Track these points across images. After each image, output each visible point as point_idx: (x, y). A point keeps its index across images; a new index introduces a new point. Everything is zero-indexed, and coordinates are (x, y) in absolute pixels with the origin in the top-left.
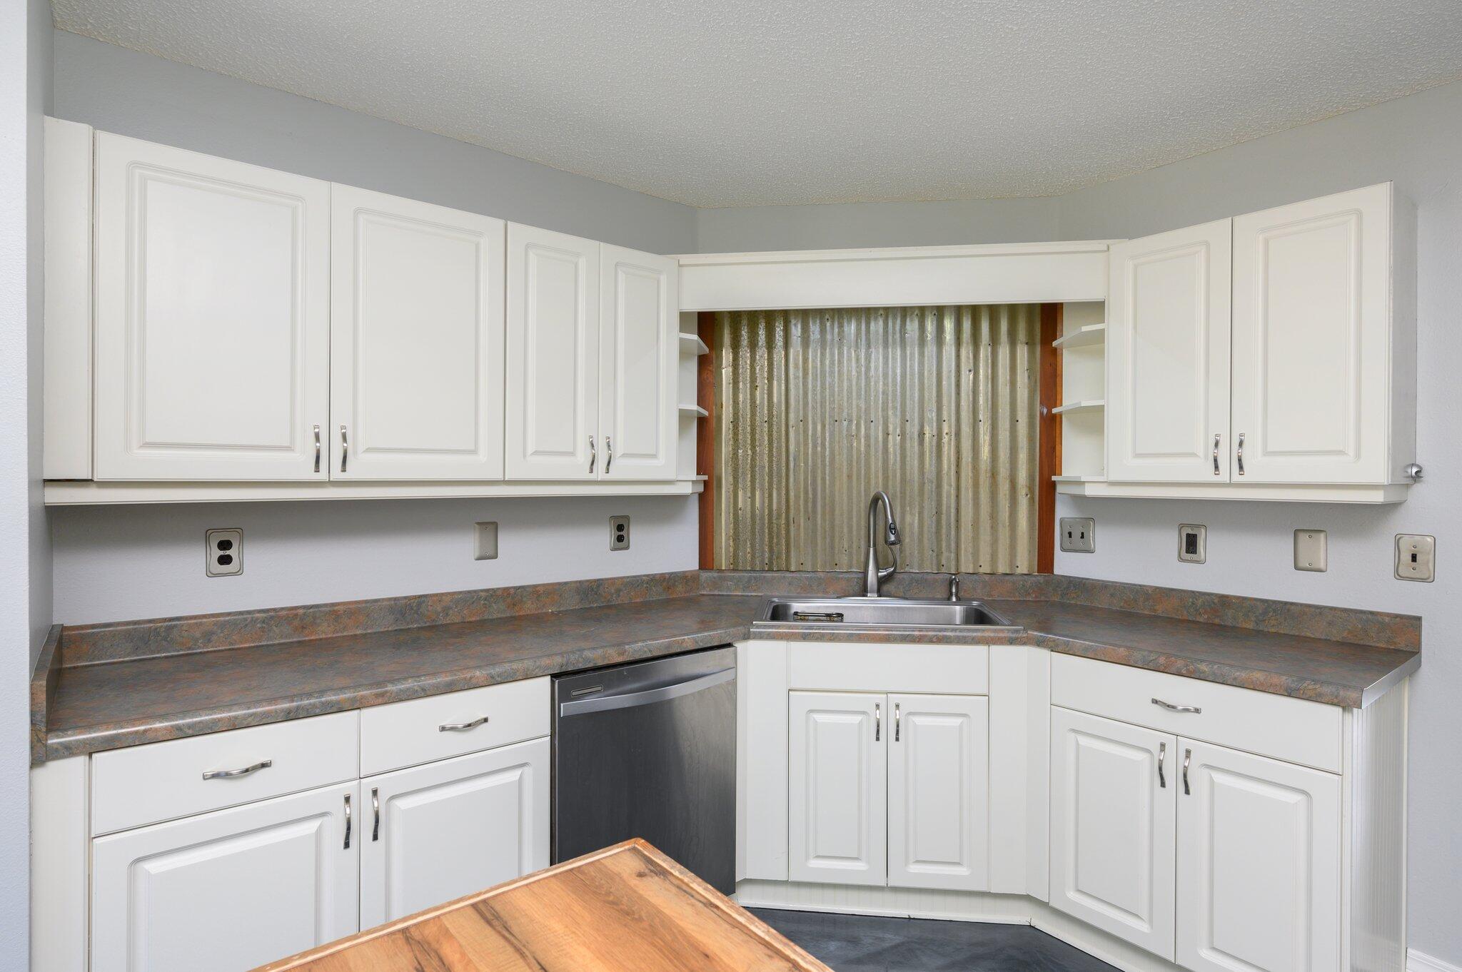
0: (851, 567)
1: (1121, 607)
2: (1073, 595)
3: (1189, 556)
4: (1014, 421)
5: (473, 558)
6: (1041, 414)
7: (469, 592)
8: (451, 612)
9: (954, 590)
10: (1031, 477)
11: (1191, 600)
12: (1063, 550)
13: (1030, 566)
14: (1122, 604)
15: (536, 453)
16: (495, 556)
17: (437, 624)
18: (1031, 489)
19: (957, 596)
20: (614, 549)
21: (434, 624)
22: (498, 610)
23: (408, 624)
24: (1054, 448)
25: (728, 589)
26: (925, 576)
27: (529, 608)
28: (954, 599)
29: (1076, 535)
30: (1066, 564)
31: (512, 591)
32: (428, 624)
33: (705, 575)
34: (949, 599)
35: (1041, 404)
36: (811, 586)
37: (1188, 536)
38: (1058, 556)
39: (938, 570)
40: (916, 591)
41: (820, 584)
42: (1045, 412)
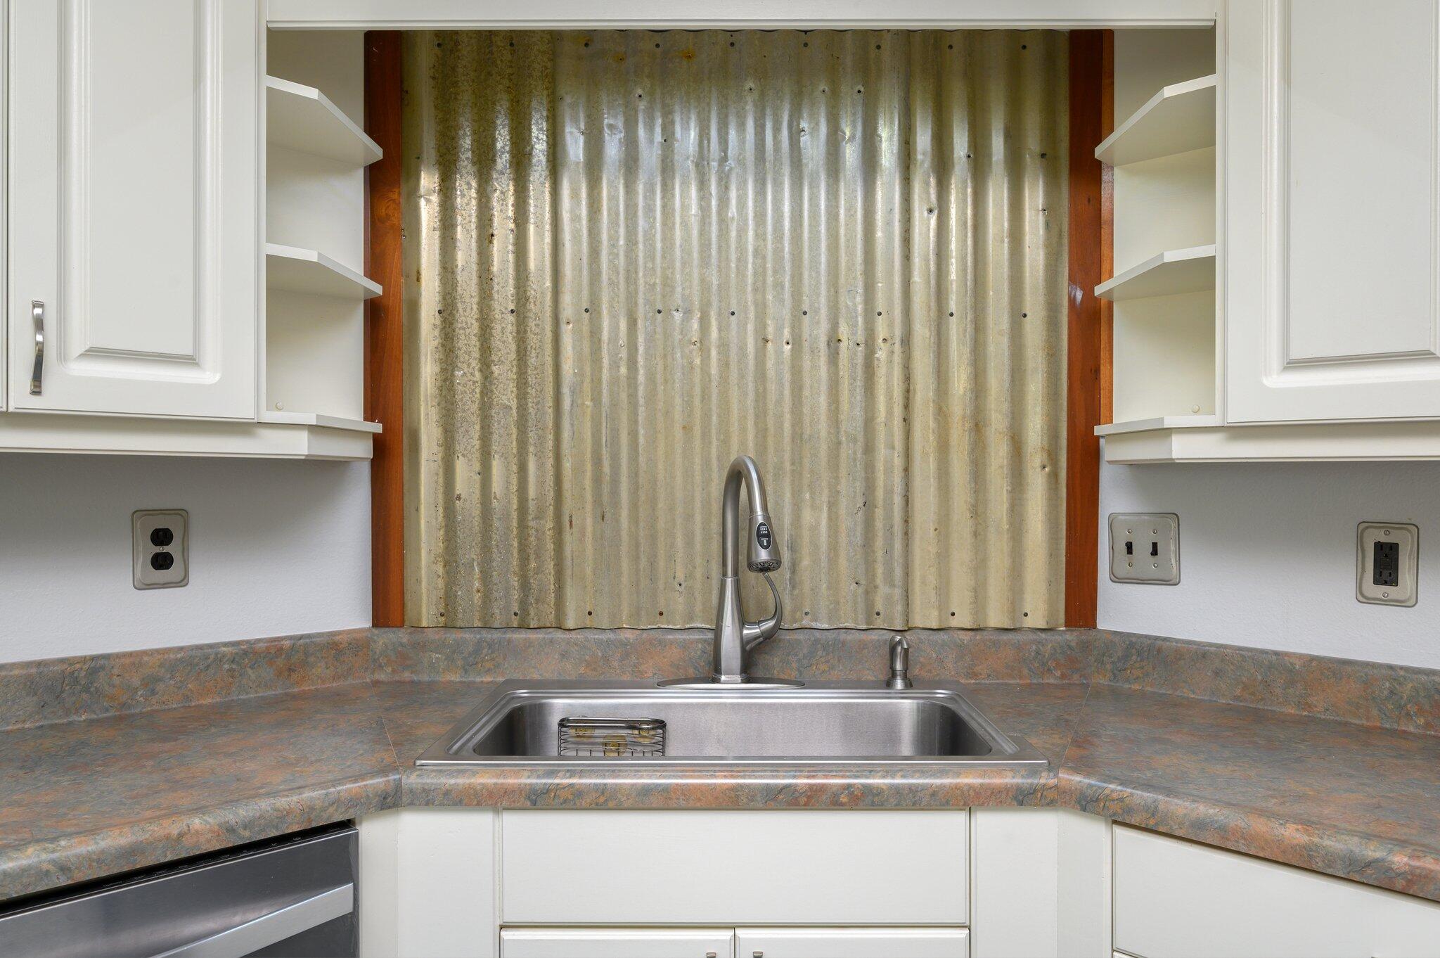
0: (688, 619)
1: (1237, 698)
2: (1138, 673)
3: (1381, 591)
6: (1072, 301)
9: (899, 666)
10: (1052, 430)
11: (1387, 684)
12: (1116, 579)
14: (1238, 692)
18: (1052, 455)
19: (905, 677)
20: (144, 586)
24: (1097, 371)
25: (432, 668)
26: (843, 636)
28: (899, 684)
29: (1142, 549)
30: (1123, 608)
33: (380, 640)
34: (889, 683)
35: (1072, 280)
36: (606, 659)
37: (1379, 547)
38: (1107, 589)
39: (867, 623)
40: (823, 667)
41: (626, 656)
42: (1079, 295)
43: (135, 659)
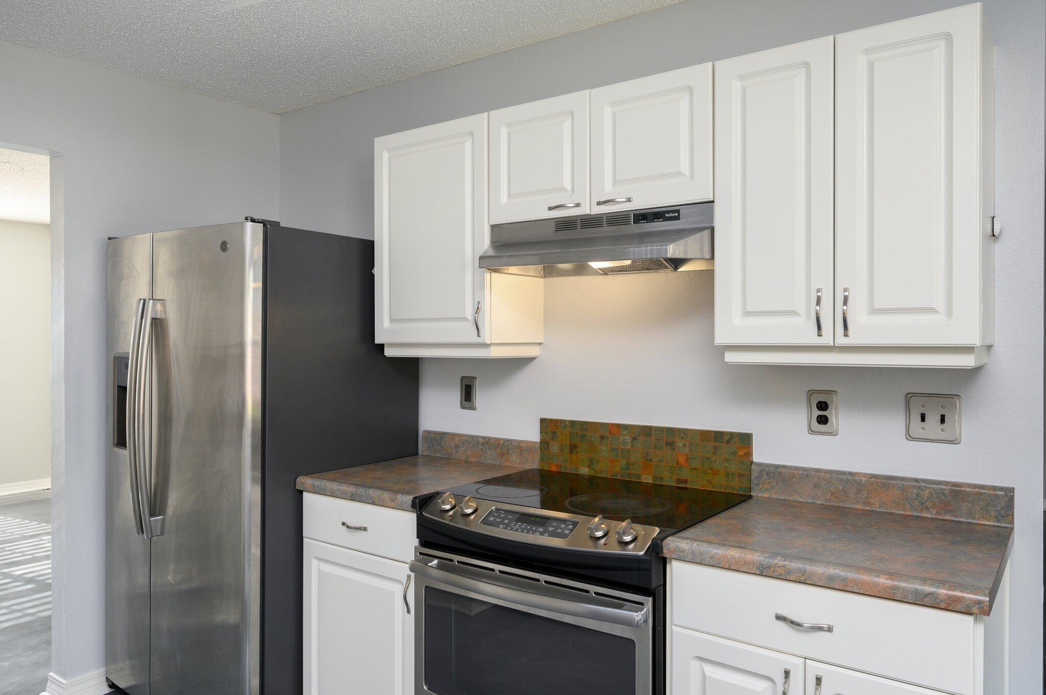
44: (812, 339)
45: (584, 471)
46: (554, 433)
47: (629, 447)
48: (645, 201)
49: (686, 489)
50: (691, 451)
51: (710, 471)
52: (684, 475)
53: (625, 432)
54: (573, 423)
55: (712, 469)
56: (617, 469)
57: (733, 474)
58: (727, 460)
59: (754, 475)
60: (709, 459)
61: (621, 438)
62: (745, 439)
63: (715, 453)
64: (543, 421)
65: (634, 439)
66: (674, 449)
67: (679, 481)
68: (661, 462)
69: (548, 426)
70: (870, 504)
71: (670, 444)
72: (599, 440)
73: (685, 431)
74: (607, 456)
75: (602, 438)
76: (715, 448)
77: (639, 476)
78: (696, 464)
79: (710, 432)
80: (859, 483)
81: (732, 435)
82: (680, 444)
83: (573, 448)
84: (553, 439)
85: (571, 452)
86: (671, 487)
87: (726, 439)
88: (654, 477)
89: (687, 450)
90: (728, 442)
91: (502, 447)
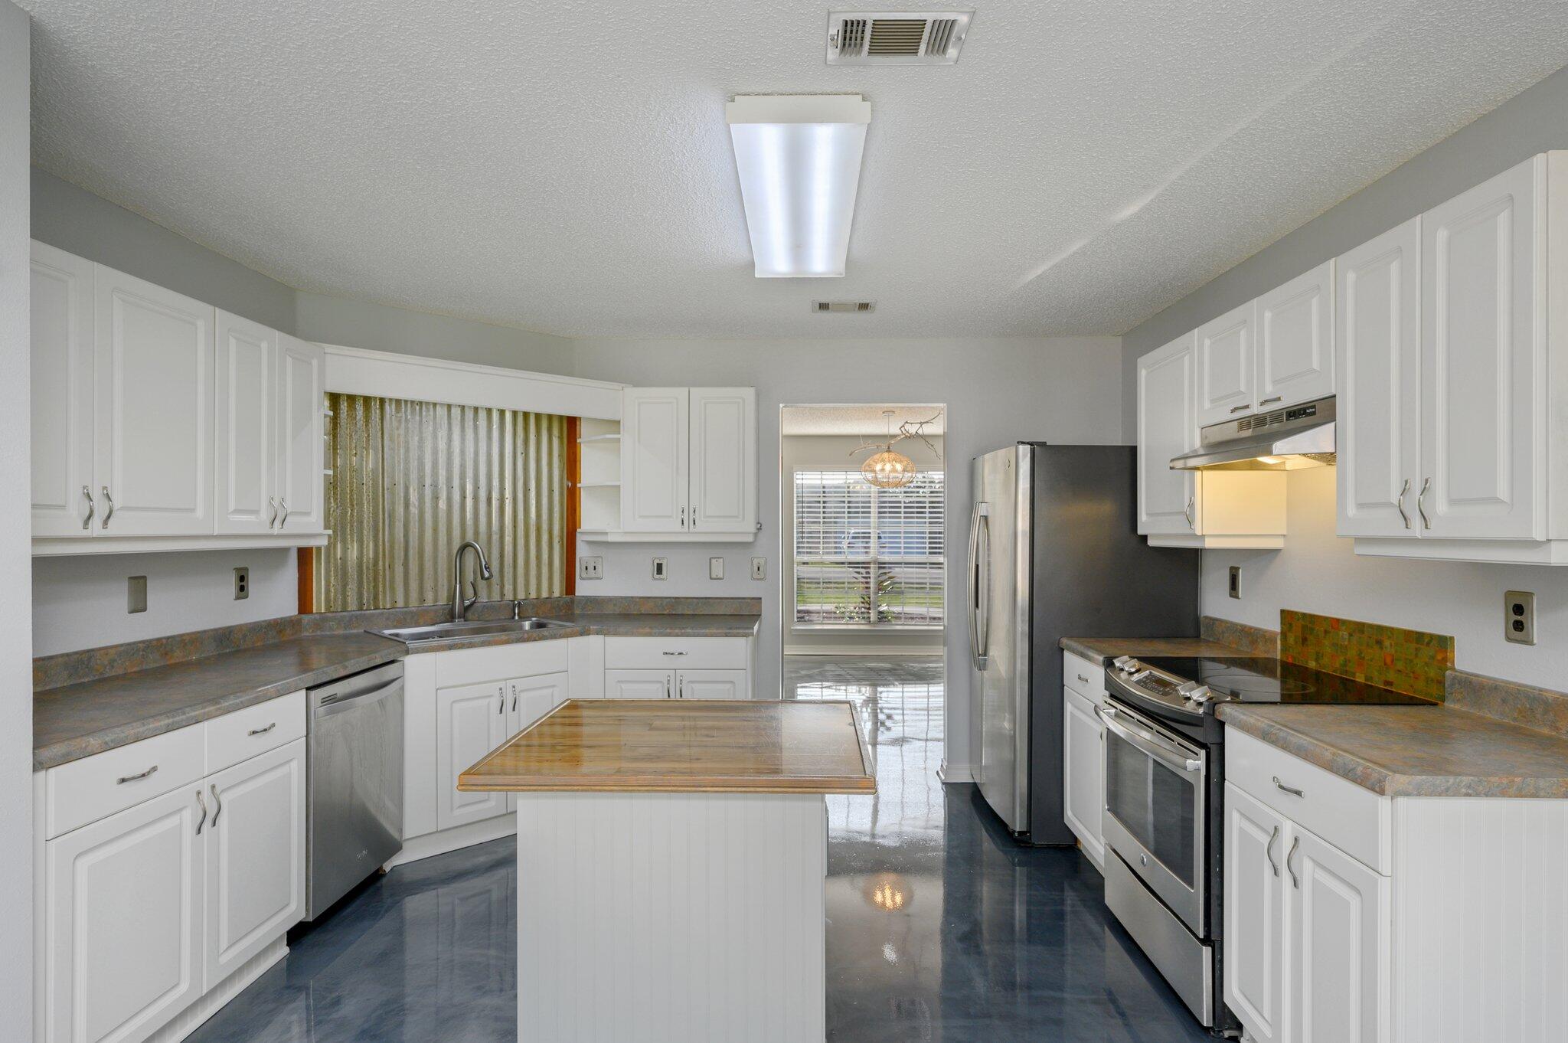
0: (436, 602)
2: (590, 607)
3: (658, 576)
4: (551, 491)
5: (127, 611)
6: (568, 486)
7: (129, 644)
8: (115, 664)
9: (516, 611)
10: (562, 529)
11: (660, 602)
12: (582, 579)
13: (561, 593)
14: (621, 610)
15: (237, 511)
16: (144, 609)
17: (106, 676)
18: (562, 538)
19: (518, 615)
20: (237, 598)
21: (102, 677)
22: (153, 662)
23: (80, 678)
24: (575, 510)
25: (331, 629)
26: (493, 603)
27: (178, 656)
28: (517, 618)
29: (591, 568)
30: (583, 589)
31: (164, 641)
32: (97, 677)
33: (306, 618)
34: (513, 618)
35: (568, 479)
36: (405, 619)
37: (658, 564)
38: (579, 582)
39: (488, 599)
40: (487, 615)
41: (413, 617)
42: (570, 484)
43: (240, 627)
44: (1398, 530)
45: (1312, 664)
46: (1290, 624)
47: (1346, 643)
48: (1292, 398)
49: (1392, 692)
50: (1396, 651)
51: (1411, 675)
52: (1391, 676)
53: (1344, 628)
54: (1304, 615)
55: (1413, 673)
56: (1337, 665)
57: (1432, 680)
58: (1426, 664)
59: (1447, 683)
60: (1411, 661)
61: (1340, 633)
62: (1443, 644)
63: (1416, 656)
64: (1283, 612)
65: (1350, 635)
66: (1382, 649)
67: (1387, 683)
68: (1371, 661)
69: (1287, 616)
70: (1557, 729)
71: (1379, 643)
72: (1323, 635)
73: (1392, 629)
74: (1329, 650)
75: (1326, 632)
76: (1416, 649)
77: (1354, 675)
78: (1400, 665)
79: (1412, 632)
80: (1545, 702)
81: (1432, 637)
82: (1387, 643)
83: (1305, 640)
84: (1290, 631)
85: (1303, 644)
86: (1379, 688)
87: (1426, 640)
88: (1366, 676)
89: (1393, 651)
90: (1428, 644)
91: (1252, 635)
